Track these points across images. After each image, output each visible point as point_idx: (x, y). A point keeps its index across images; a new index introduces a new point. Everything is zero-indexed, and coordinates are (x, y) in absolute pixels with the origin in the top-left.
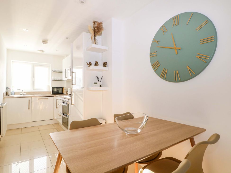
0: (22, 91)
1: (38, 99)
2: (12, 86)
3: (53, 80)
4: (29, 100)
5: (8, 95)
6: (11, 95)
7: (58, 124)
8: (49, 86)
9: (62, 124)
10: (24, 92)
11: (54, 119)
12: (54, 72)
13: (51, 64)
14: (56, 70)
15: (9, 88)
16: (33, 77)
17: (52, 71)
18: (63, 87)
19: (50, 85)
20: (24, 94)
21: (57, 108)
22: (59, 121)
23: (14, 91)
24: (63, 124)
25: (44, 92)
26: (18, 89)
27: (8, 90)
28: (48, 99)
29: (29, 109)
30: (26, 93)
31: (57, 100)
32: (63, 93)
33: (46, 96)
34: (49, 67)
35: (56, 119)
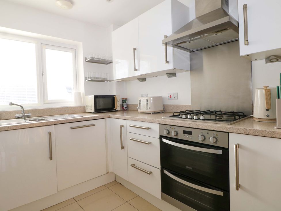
1: (72, 128)
4: (50, 134)
7: (117, 183)
10: (28, 111)
11: (108, 173)
13: (82, 43)
14: (96, 57)
16: (42, 72)
17: (86, 59)
18: (115, 96)
20: (28, 116)
21: (122, 148)
26: (11, 104)
28: (94, 125)
29: (52, 158)
30: (30, 114)
31: (122, 128)
32: (116, 110)
33: (89, 117)
34: (74, 50)
35: (112, 172)
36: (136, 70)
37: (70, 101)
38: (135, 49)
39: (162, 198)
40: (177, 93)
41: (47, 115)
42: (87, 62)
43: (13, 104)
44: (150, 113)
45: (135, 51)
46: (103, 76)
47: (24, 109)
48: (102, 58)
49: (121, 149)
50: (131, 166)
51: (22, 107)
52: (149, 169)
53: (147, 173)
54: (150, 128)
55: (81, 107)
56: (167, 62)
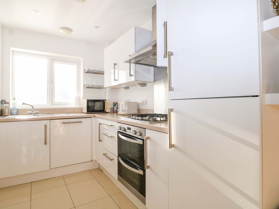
0: (31, 108)
1: (63, 123)
2: (13, 98)
3: (87, 88)
4: (46, 126)
5: (5, 115)
6: (11, 114)
7: (100, 170)
8: (79, 98)
9: (117, 178)
10: (36, 110)
11: (92, 160)
12: (88, 72)
13: (82, 58)
14: (92, 69)
15: (7, 102)
16: (51, 81)
17: (85, 70)
18: (105, 100)
19: (81, 96)
20: (36, 113)
22: (100, 164)
23: (17, 108)
24: (119, 179)
25: (71, 109)
26: (23, 104)
27: (5, 105)
28: (81, 122)
29: (46, 143)
30: (38, 112)
31: (101, 125)
32: (106, 111)
33: (77, 116)
34: (78, 63)
35: (95, 160)
36: (115, 80)
37: (72, 104)
38: (115, 64)
39: (118, 180)
40: (147, 100)
41: (52, 113)
42: (86, 73)
43: (25, 104)
44: (125, 115)
45: (115, 65)
46: (99, 84)
47: (34, 108)
48: (97, 70)
49: (99, 141)
50: (103, 154)
51: (32, 107)
52: (112, 156)
53: (110, 159)
54: (113, 125)
55: (79, 108)
56: (131, 75)
